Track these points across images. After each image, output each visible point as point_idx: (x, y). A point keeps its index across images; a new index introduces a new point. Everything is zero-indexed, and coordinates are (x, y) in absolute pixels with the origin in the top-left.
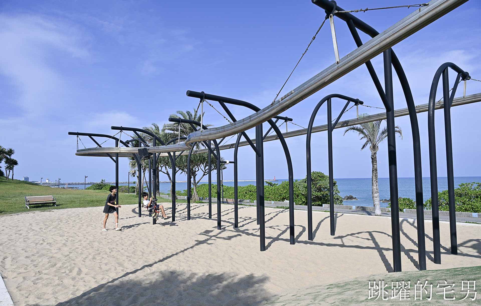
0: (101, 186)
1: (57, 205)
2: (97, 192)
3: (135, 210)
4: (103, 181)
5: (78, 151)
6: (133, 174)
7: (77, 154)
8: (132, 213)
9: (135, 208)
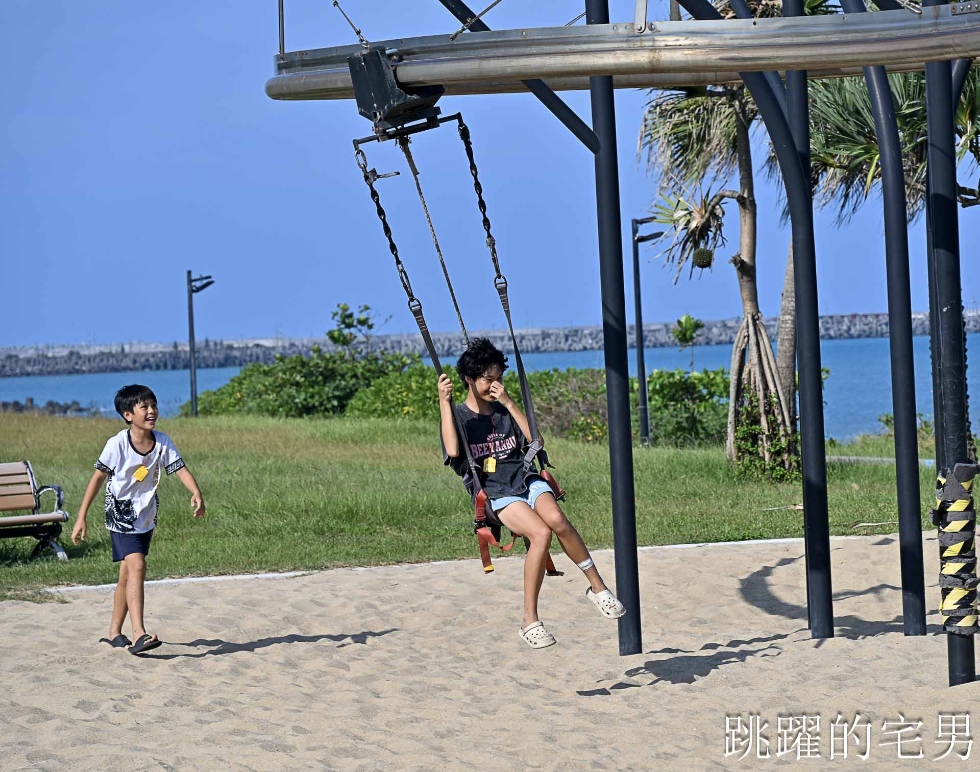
0: (329, 375)
1: (74, 553)
2: (342, 440)
3: (765, 585)
4: (347, 319)
5: (286, 63)
6: (697, 236)
7: (277, 93)
8: (743, 606)
9: (767, 571)
